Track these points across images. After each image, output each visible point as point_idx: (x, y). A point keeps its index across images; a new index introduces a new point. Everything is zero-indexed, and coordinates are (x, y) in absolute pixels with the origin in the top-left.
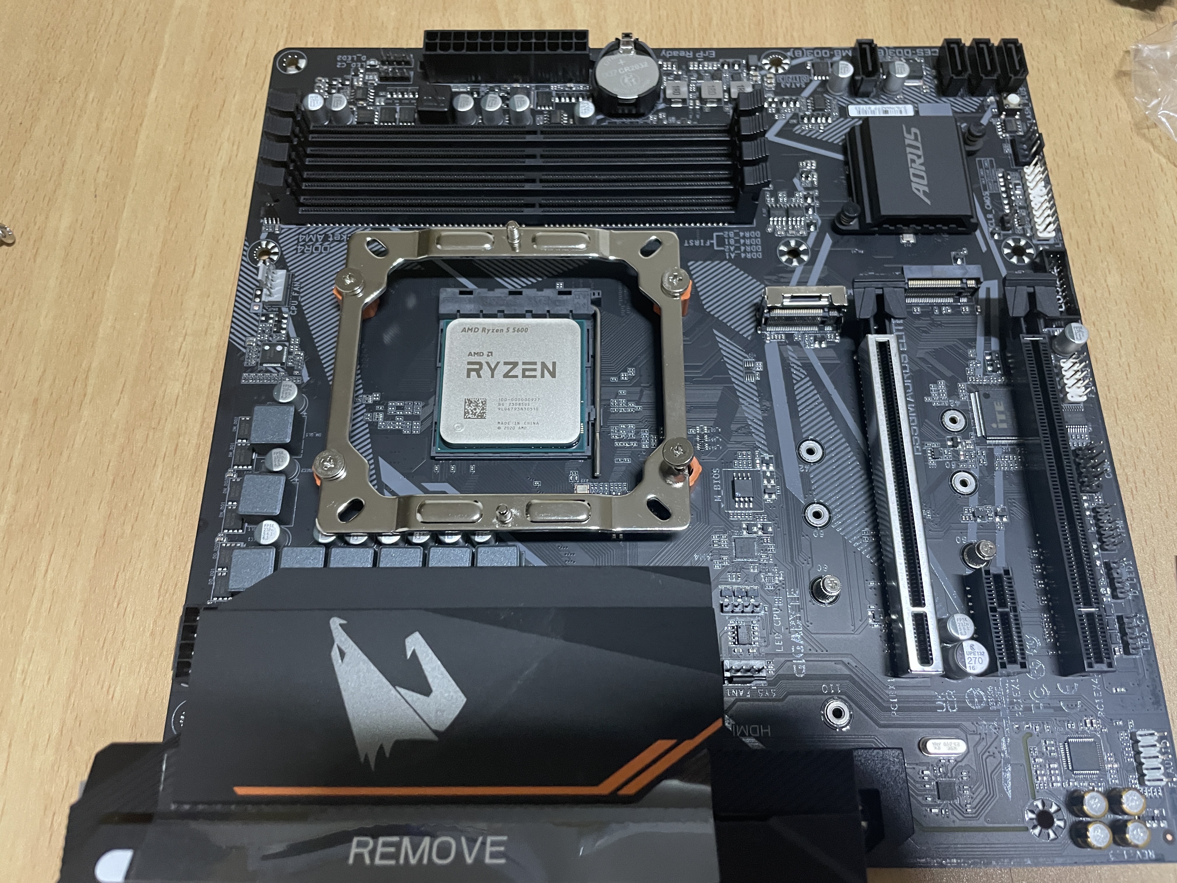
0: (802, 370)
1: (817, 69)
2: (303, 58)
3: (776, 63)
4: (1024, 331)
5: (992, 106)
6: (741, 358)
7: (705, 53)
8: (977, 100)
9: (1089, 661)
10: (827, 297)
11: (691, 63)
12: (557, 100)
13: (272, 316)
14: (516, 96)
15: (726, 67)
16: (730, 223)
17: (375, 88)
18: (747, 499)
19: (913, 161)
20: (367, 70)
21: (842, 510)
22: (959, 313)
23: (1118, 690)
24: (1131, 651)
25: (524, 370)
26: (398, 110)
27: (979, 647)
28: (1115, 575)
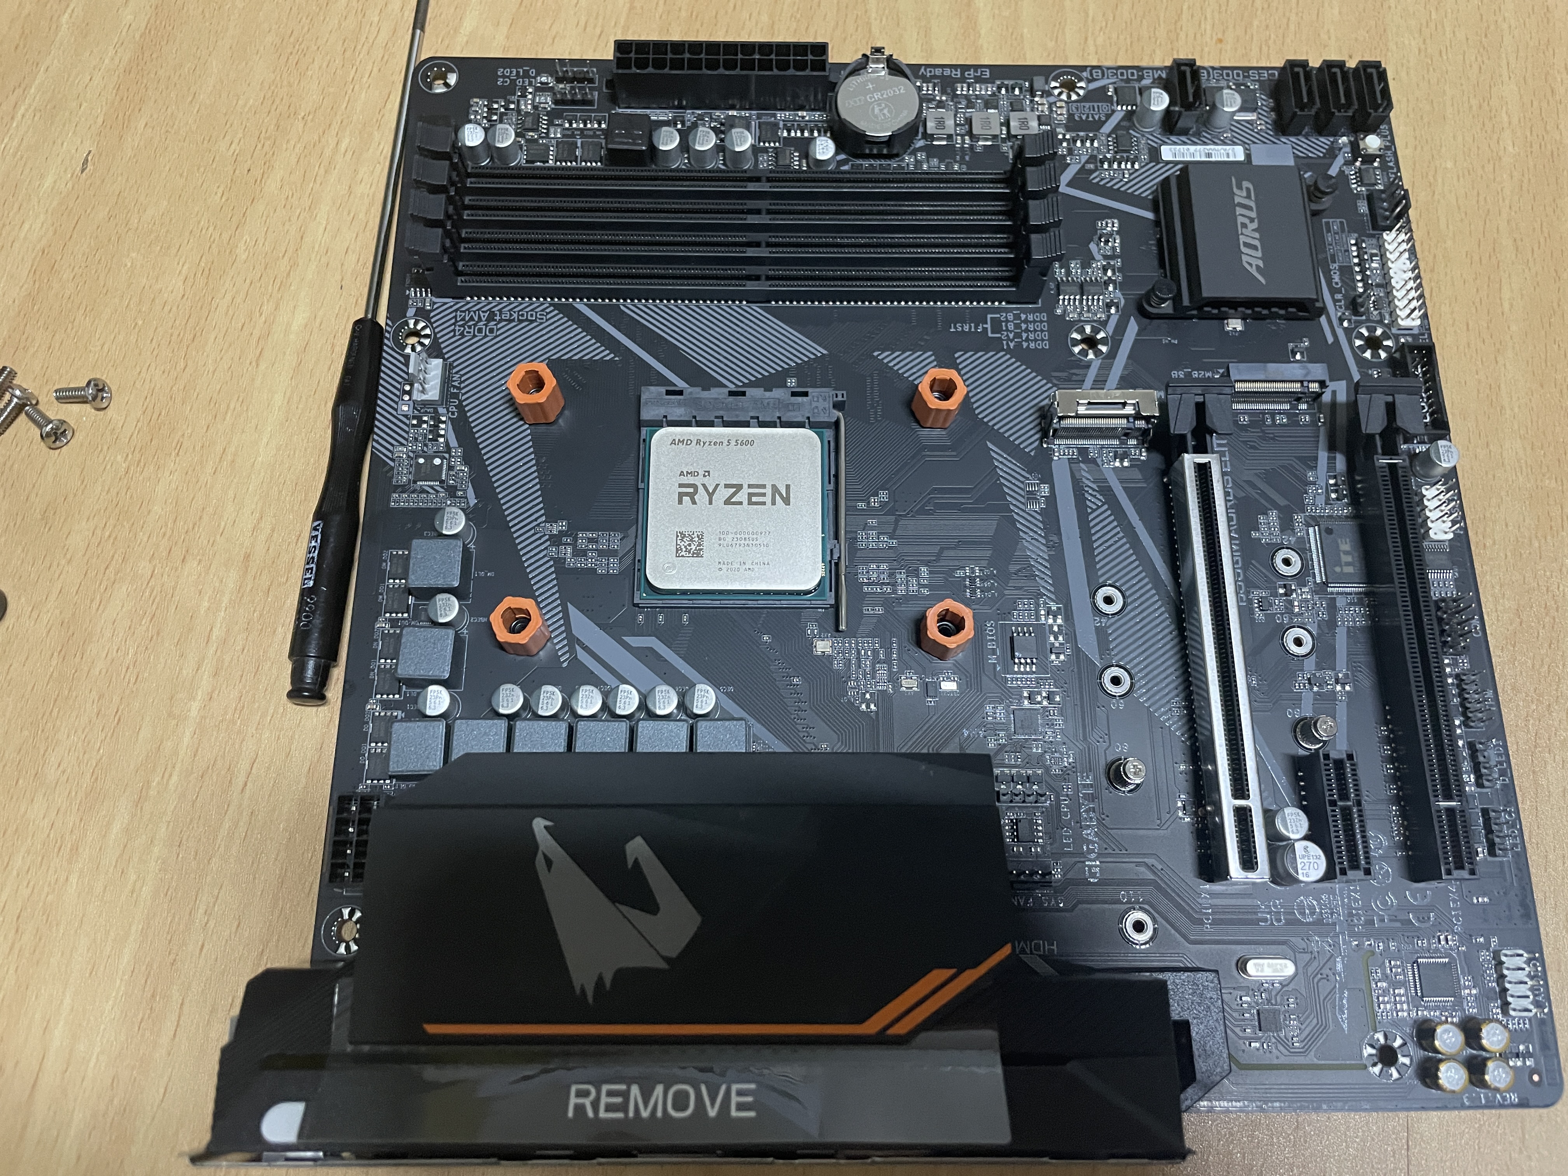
0: (1098, 496)
1: (1121, 96)
2: (453, 71)
3: (1070, 87)
4: (1380, 451)
5: (1344, 150)
6: (1022, 479)
7: (975, 71)
8: (1325, 141)
9: (1447, 866)
10: (1134, 404)
11: (959, 85)
12: (785, 134)
13: (425, 418)
14: (733, 131)
15: (1003, 91)
16: (1008, 302)
17: (548, 114)
18: (1029, 661)
19: (1244, 225)
20: (537, 89)
21: (1147, 675)
22: (1297, 424)
23: (1480, 900)
24: (1498, 852)
25: (750, 495)
26: (579, 145)
27: (1314, 849)
28: (1481, 759)
